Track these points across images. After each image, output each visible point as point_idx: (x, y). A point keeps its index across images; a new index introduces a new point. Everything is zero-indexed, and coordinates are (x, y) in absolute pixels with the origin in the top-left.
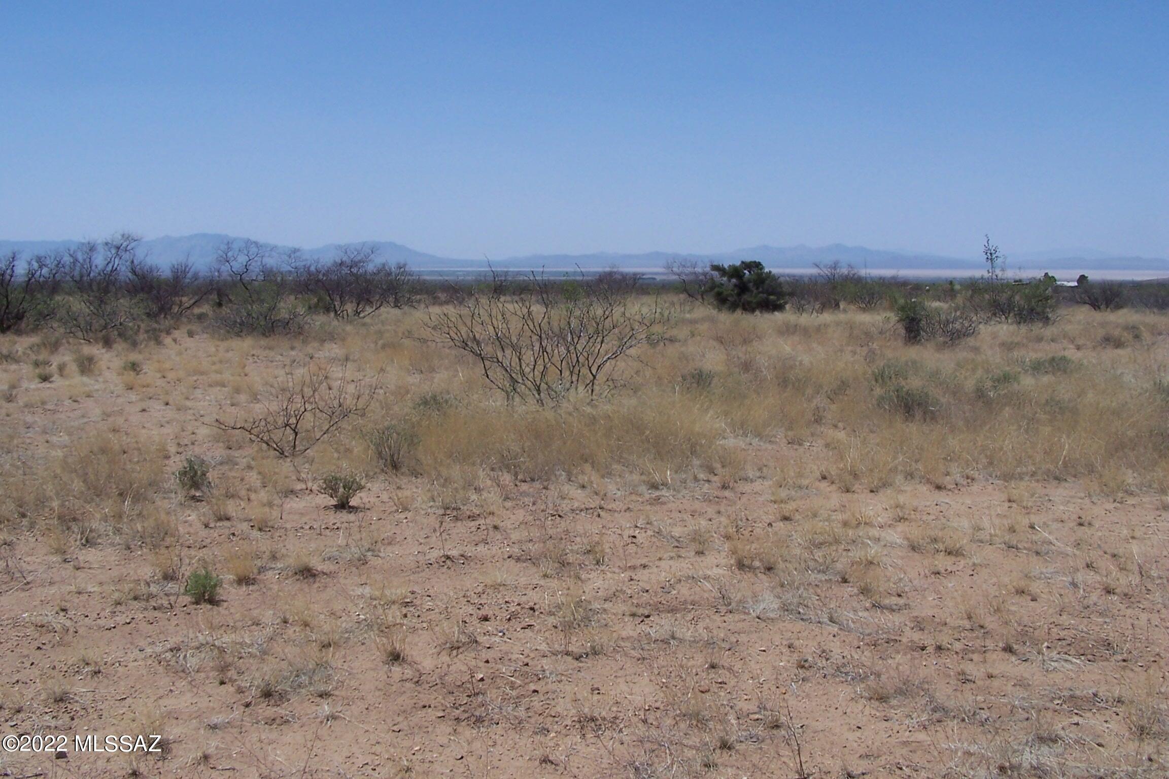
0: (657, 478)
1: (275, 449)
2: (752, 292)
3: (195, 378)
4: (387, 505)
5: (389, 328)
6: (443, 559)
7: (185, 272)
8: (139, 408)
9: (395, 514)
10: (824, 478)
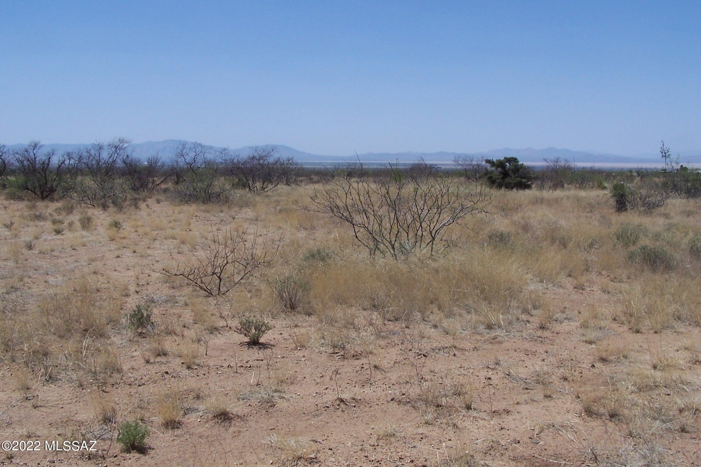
0: (493, 320)
1: (205, 290)
2: (512, 177)
3: (156, 232)
4: (288, 342)
5: (284, 198)
6: (338, 402)
7: (156, 162)
8: (116, 255)
9: (295, 352)
10: (614, 319)
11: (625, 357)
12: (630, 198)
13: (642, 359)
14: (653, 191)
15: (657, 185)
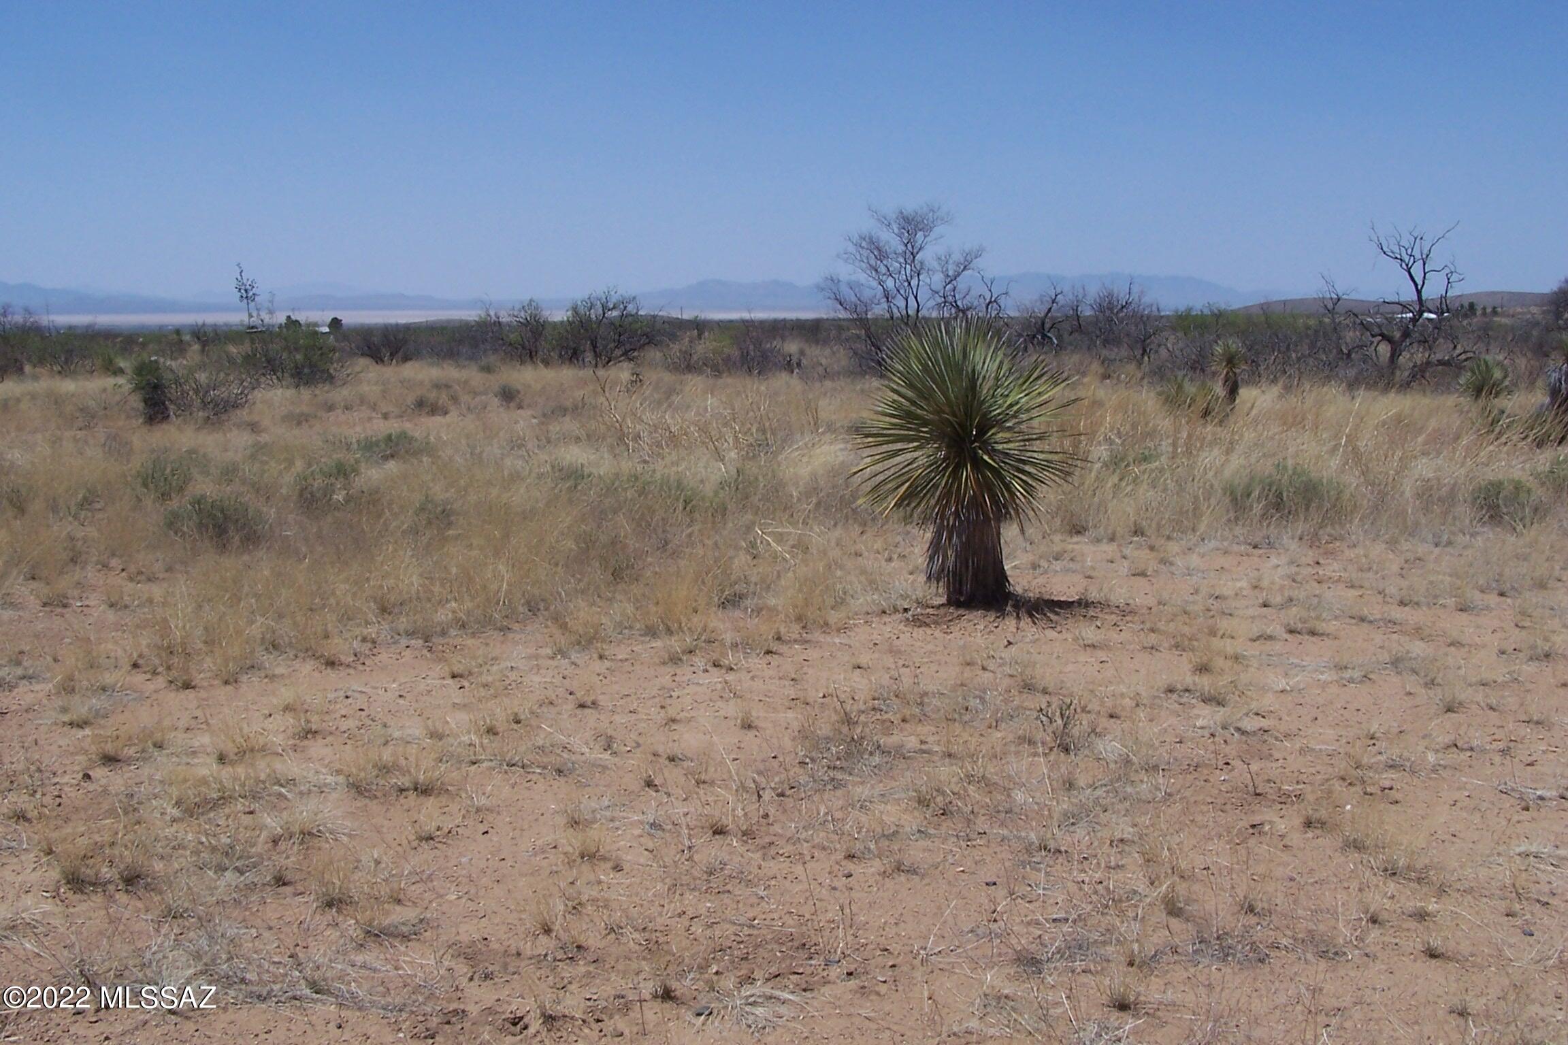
10: (135, 666)
11: (159, 746)
12: (173, 392)
13: (197, 744)
14: (222, 375)
15: (231, 361)
